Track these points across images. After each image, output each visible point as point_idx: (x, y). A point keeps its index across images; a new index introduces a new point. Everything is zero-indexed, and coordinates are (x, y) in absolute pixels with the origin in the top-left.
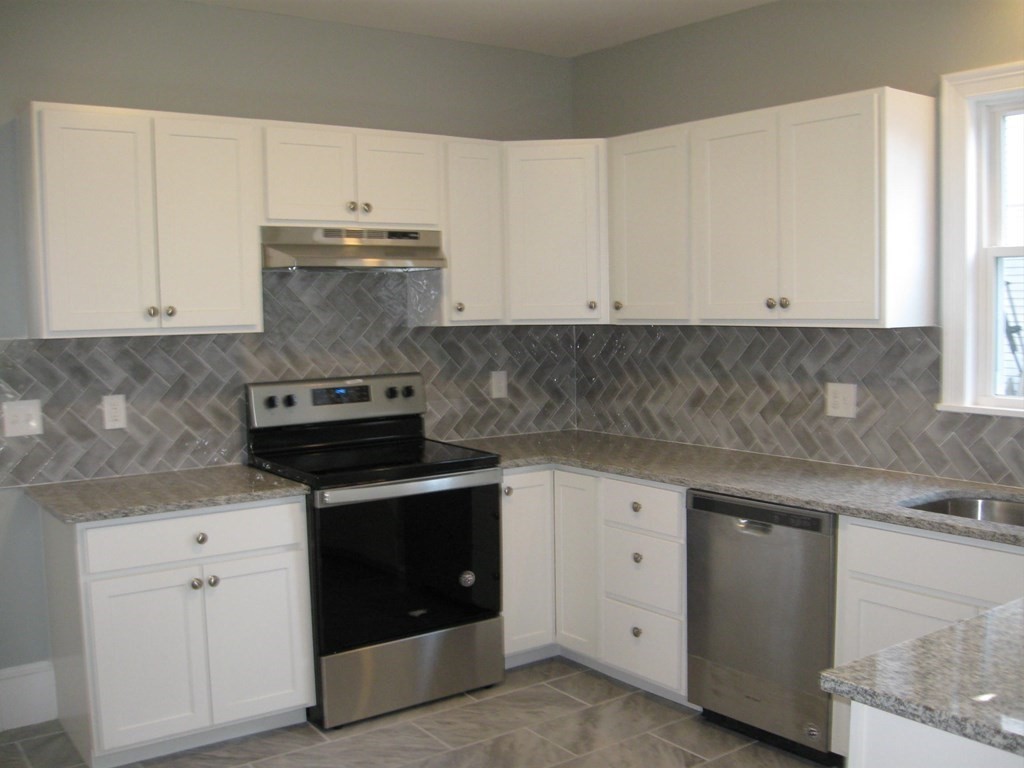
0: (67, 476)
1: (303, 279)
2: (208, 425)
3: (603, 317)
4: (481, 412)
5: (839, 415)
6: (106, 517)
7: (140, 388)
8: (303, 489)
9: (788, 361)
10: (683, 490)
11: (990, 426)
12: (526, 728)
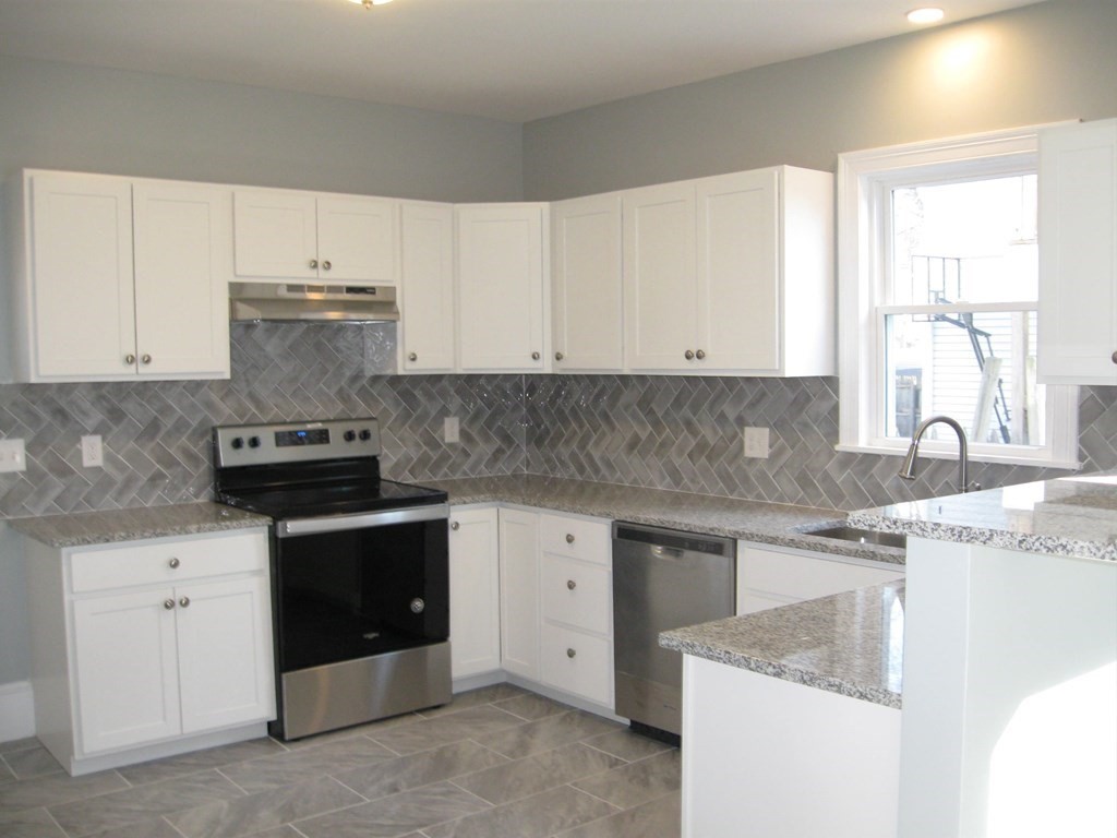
0: (47, 510)
1: (267, 330)
2: (179, 464)
3: (546, 367)
4: (434, 456)
5: (755, 456)
6: (89, 543)
7: (116, 429)
8: (267, 520)
9: (711, 408)
10: (609, 521)
11: (880, 464)
12: (470, 739)
